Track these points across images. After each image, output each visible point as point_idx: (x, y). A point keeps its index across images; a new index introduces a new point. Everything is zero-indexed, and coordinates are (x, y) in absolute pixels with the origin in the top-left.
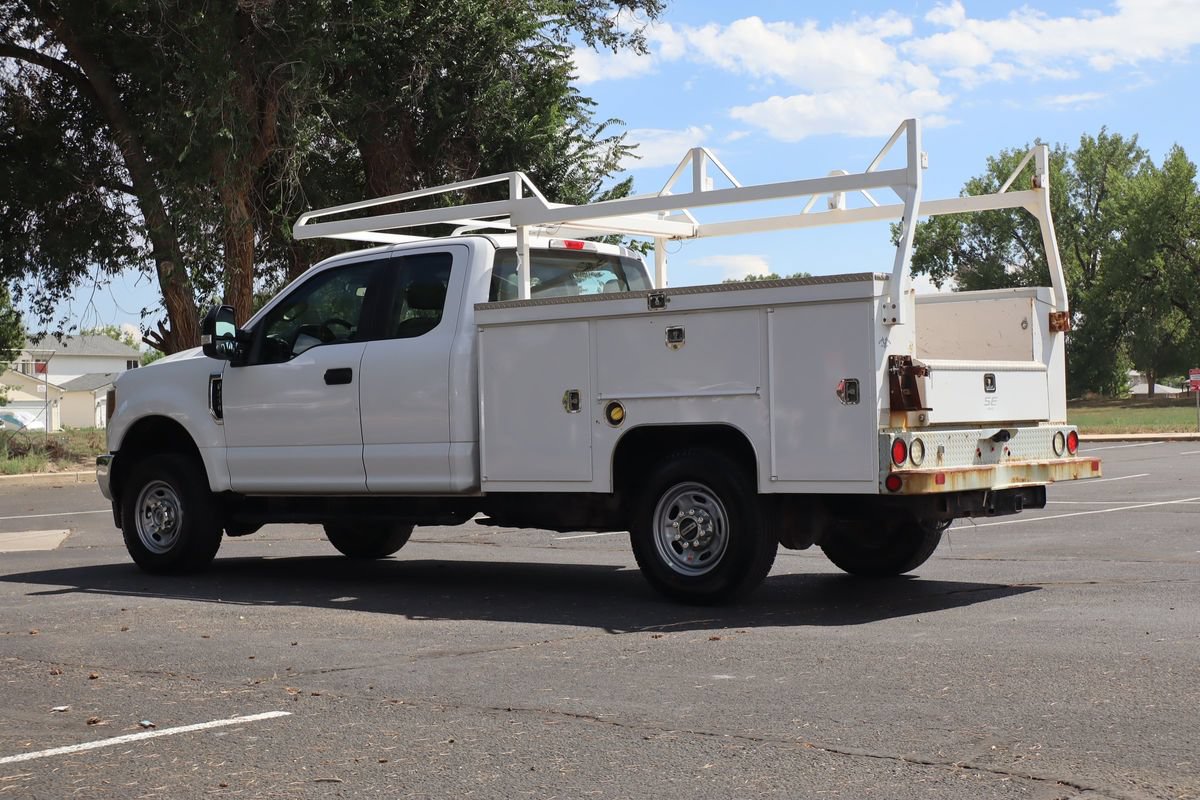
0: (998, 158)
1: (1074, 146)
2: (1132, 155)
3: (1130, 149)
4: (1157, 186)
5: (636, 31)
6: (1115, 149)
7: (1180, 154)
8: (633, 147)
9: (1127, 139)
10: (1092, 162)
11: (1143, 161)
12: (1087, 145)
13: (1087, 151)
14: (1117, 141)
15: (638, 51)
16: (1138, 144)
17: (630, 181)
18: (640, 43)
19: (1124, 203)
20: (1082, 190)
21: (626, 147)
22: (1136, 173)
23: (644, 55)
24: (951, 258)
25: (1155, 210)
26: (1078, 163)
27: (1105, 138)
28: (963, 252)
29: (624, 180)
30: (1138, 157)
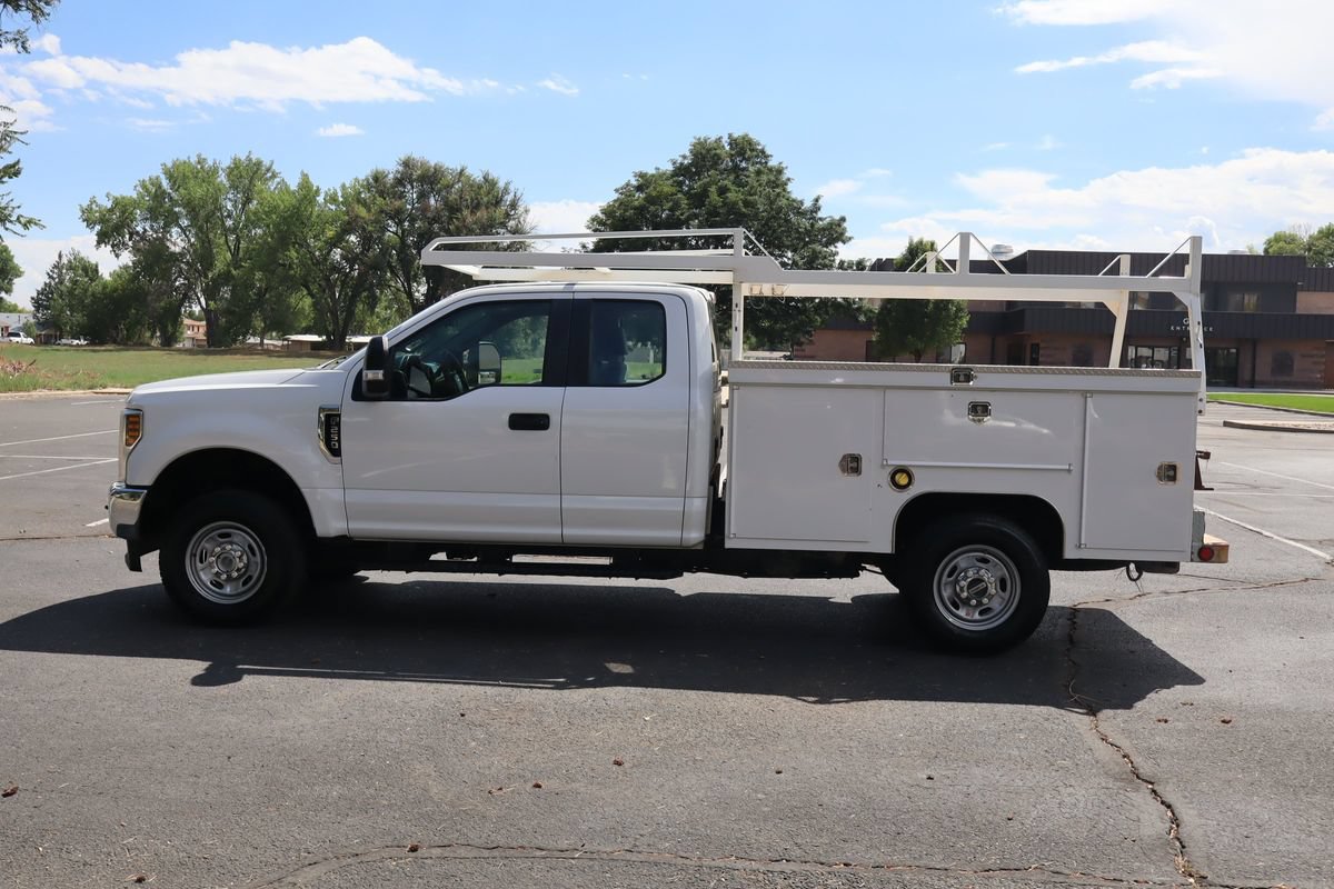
0: (169, 165)
1: (226, 163)
2: (269, 175)
3: (268, 170)
4: (290, 201)
5: (18, 32)
6: (258, 169)
7: (305, 177)
8: (22, 133)
9: (266, 163)
10: (241, 176)
11: (277, 180)
12: (236, 165)
13: (237, 167)
14: (259, 164)
15: (20, 48)
16: (274, 167)
17: (18, 162)
18: (23, 43)
19: (266, 209)
20: (230, 196)
21: (15, 133)
22: (272, 188)
23: (24, 53)
24: (127, 236)
25: (291, 216)
26: (228, 175)
27: (250, 160)
28: (137, 232)
29: (12, 162)
30: (274, 176)
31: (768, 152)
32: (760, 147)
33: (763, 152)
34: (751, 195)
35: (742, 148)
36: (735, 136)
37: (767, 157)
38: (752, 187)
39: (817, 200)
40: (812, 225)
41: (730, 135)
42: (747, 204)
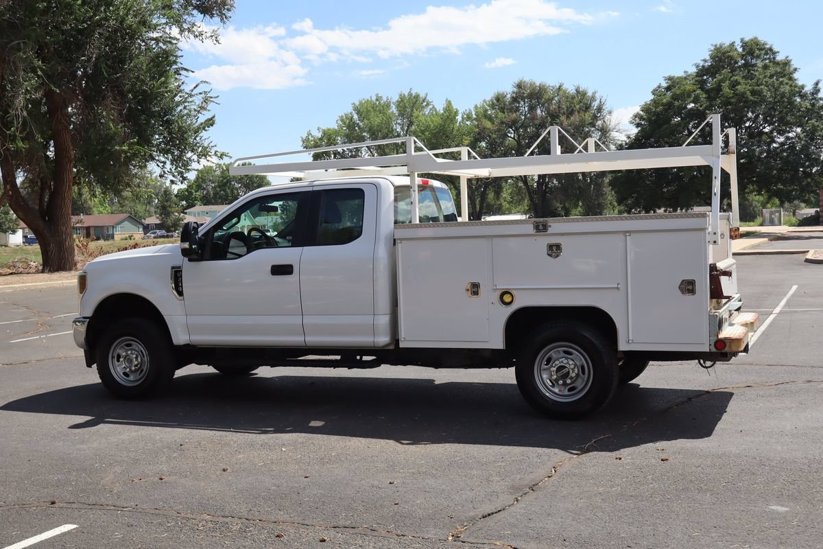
0: (357, 103)
1: (396, 98)
2: (425, 104)
3: (424, 101)
4: (438, 120)
5: (213, 31)
6: (417, 101)
7: (449, 103)
8: (215, 98)
9: (422, 95)
10: (405, 107)
11: (431, 107)
12: (402, 98)
13: (402, 101)
14: (417, 96)
15: (214, 41)
16: (427, 98)
17: (214, 117)
18: (216, 38)
19: (423, 129)
20: (399, 121)
21: (211, 97)
22: (427, 113)
23: (218, 44)
24: (333, 156)
25: (439, 132)
26: (398, 107)
27: (411, 95)
28: (339, 152)
29: (210, 117)
30: (428, 104)
31: (775, 49)
32: (768, 46)
33: (771, 49)
34: (758, 86)
35: (751, 49)
36: (747, 39)
37: (774, 53)
38: (759, 79)
39: (817, 84)
40: (813, 105)
41: (742, 40)
42: (753, 93)
